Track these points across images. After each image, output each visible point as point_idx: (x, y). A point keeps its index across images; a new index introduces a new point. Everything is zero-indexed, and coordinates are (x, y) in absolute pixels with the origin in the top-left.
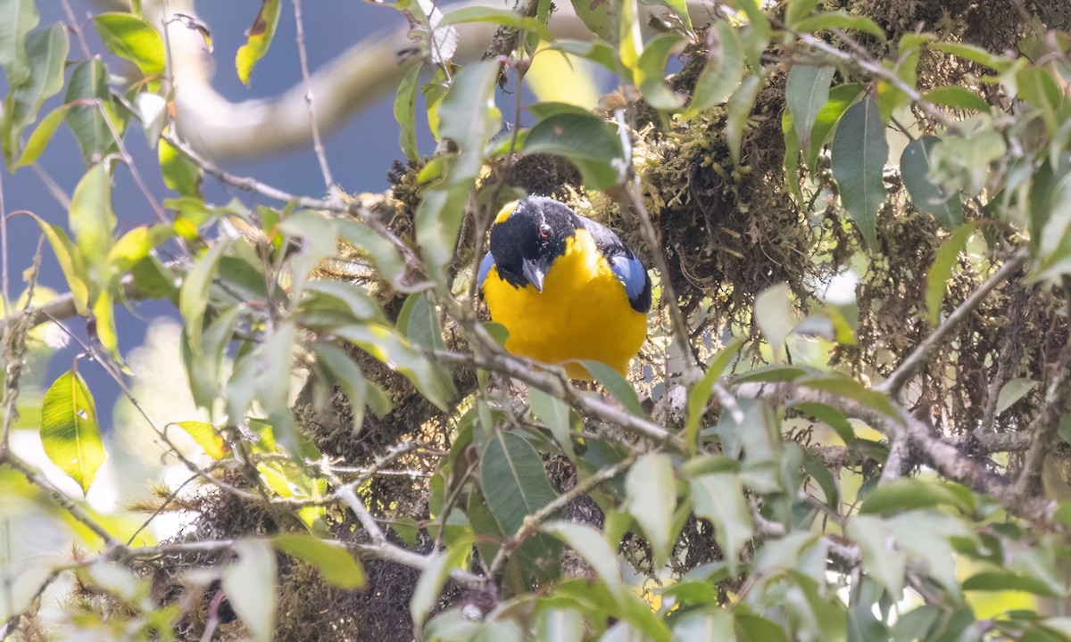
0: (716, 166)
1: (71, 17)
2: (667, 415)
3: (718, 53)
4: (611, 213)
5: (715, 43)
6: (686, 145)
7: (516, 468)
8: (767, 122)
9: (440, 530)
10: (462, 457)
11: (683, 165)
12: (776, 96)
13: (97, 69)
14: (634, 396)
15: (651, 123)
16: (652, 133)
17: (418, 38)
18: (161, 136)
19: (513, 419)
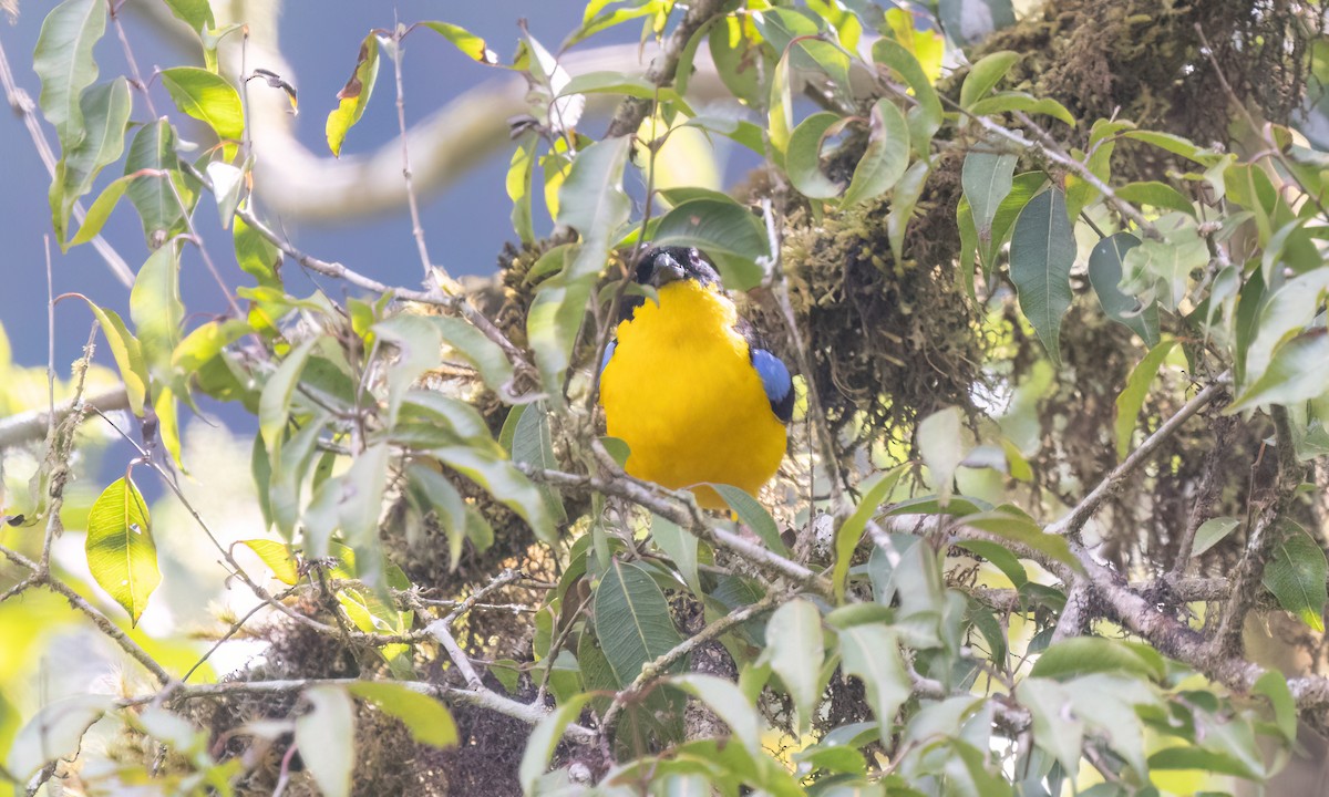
0: (875, 259)
1: (136, 70)
2: (812, 549)
3: (881, 136)
4: (754, 311)
5: (878, 125)
6: (842, 234)
7: (634, 604)
8: (936, 210)
9: (546, 675)
10: (573, 591)
11: (838, 257)
12: (946, 180)
13: (164, 132)
14: (773, 526)
15: (802, 208)
16: (804, 219)
17: (537, 100)
18: (236, 212)
19: (634, 550)
